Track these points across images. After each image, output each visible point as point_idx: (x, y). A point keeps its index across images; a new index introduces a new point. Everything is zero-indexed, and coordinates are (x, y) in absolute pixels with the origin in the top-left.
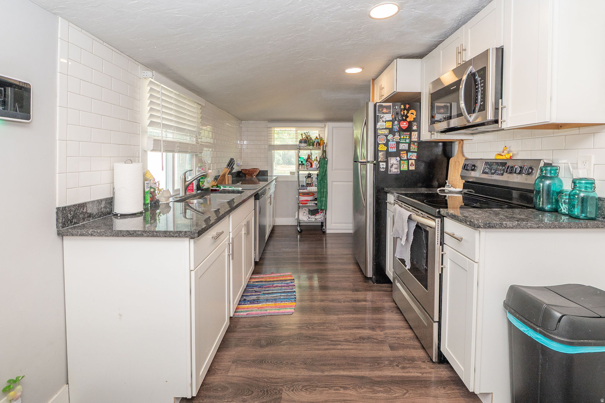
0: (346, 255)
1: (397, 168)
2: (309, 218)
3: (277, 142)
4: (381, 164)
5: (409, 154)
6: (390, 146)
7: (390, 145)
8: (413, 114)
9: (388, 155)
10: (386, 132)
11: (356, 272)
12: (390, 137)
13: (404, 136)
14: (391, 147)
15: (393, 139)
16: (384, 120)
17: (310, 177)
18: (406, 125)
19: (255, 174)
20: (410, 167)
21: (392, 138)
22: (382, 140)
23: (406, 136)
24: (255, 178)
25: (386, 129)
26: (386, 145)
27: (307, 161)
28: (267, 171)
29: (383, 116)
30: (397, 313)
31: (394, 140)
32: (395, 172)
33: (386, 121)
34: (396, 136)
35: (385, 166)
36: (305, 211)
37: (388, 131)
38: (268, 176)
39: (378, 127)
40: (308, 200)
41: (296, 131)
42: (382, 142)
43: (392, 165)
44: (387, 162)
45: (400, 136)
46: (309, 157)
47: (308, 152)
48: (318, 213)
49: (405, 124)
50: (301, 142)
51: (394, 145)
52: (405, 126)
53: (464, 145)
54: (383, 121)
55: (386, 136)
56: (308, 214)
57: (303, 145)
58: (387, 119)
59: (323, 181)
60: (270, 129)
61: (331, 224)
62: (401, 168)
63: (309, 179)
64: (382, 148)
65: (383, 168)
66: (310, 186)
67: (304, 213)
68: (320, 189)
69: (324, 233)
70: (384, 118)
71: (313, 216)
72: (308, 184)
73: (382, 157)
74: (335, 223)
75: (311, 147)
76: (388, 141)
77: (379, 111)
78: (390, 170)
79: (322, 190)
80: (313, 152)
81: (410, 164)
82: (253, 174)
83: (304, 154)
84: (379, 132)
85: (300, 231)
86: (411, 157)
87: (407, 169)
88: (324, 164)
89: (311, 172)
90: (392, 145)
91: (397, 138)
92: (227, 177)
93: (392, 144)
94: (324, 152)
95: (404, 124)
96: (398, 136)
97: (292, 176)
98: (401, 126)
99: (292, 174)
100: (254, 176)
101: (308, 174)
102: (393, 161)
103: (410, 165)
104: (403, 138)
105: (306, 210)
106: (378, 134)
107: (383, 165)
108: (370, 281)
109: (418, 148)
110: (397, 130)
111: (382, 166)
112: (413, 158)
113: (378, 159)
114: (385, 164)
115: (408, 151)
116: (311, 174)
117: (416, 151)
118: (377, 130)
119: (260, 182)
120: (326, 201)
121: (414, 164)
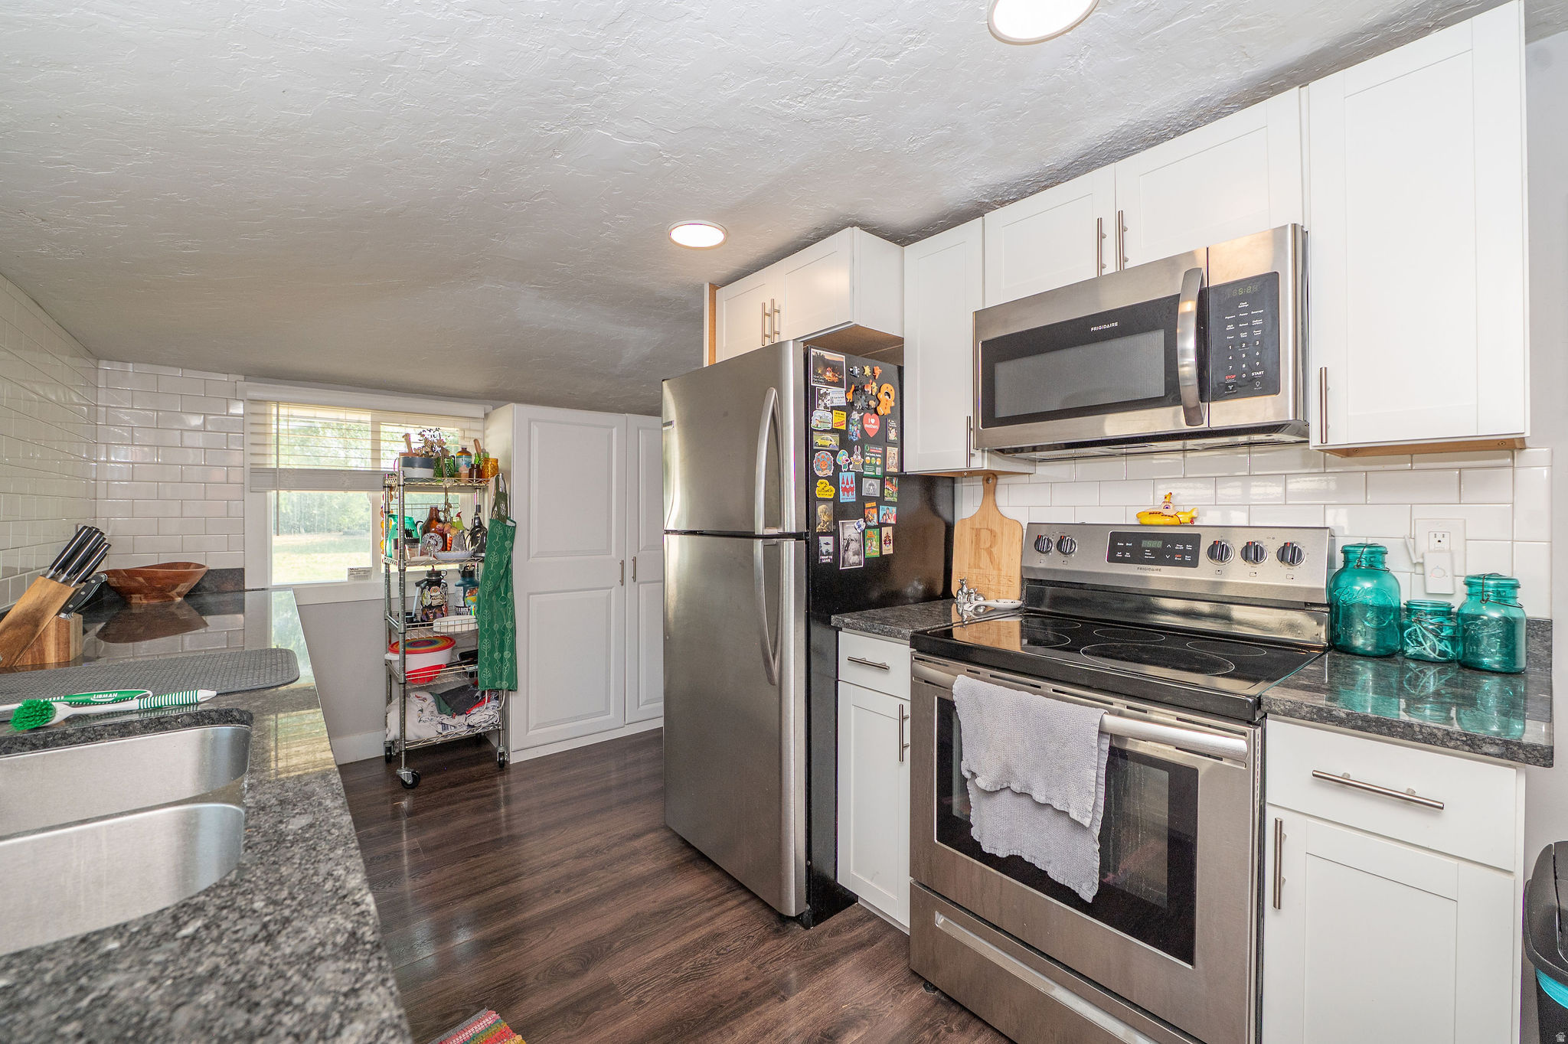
0: (636, 836)
1: (856, 553)
2: (445, 726)
3: (291, 459)
4: (823, 539)
5: (883, 509)
6: (843, 486)
7: (843, 483)
8: (889, 395)
9: (841, 512)
10: (833, 441)
11: (721, 903)
12: (842, 457)
13: (871, 457)
14: (845, 489)
15: (849, 464)
16: (828, 406)
17: (438, 583)
18: (874, 424)
19: (183, 587)
20: (884, 545)
21: (847, 461)
22: (823, 470)
23: (876, 458)
24: (180, 603)
25: (833, 431)
26: (834, 480)
27: (426, 529)
28: (243, 569)
29: (825, 390)
30: (963, 1028)
31: (851, 466)
32: (854, 564)
33: (833, 408)
34: (855, 457)
35: (830, 549)
36: (425, 705)
37: (838, 439)
38: (244, 591)
39: (813, 425)
40: (440, 667)
41: (376, 423)
42: (825, 472)
43: (848, 544)
44: (835, 534)
45: (863, 456)
46: (434, 517)
47: (437, 499)
48: (479, 702)
49: (873, 421)
50: (408, 461)
51: (852, 483)
52: (874, 427)
53: (998, 486)
54: (826, 407)
55: (834, 453)
56: (436, 712)
57: (418, 472)
58: (836, 403)
59: (498, 596)
60: (258, 409)
61: (527, 731)
62: (867, 552)
63: (435, 591)
64: (823, 490)
65: (828, 553)
66: (439, 614)
67: (422, 711)
68: (491, 623)
69: (503, 766)
70: (829, 398)
71: (460, 719)
72: (430, 607)
73: (825, 518)
74: (538, 726)
75: (448, 483)
76: (838, 468)
77: (817, 374)
78: (844, 558)
79: (496, 627)
80: (455, 497)
81: (883, 539)
82: (175, 587)
83: (418, 505)
84: (819, 440)
85: (410, 782)
86: (886, 520)
87: (878, 555)
88: (504, 537)
89: (437, 568)
90: (848, 484)
91: (858, 461)
92: (53, 626)
93: (847, 477)
94: (502, 497)
95: (871, 423)
96: (859, 457)
97: (357, 582)
98: (866, 426)
99: (358, 577)
100: (179, 595)
101: (430, 574)
102: (850, 530)
103: (883, 542)
104: (870, 464)
105: (424, 700)
106: (815, 448)
107: (826, 544)
108: (797, 927)
109: (899, 492)
110: (857, 439)
111: (824, 549)
112: (889, 522)
113: (815, 526)
114: (830, 539)
115: (880, 501)
116: (439, 573)
117: (896, 500)
118: (812, 435)
119: (208, 619)
120: (513, 661)
121: (891, 538)
